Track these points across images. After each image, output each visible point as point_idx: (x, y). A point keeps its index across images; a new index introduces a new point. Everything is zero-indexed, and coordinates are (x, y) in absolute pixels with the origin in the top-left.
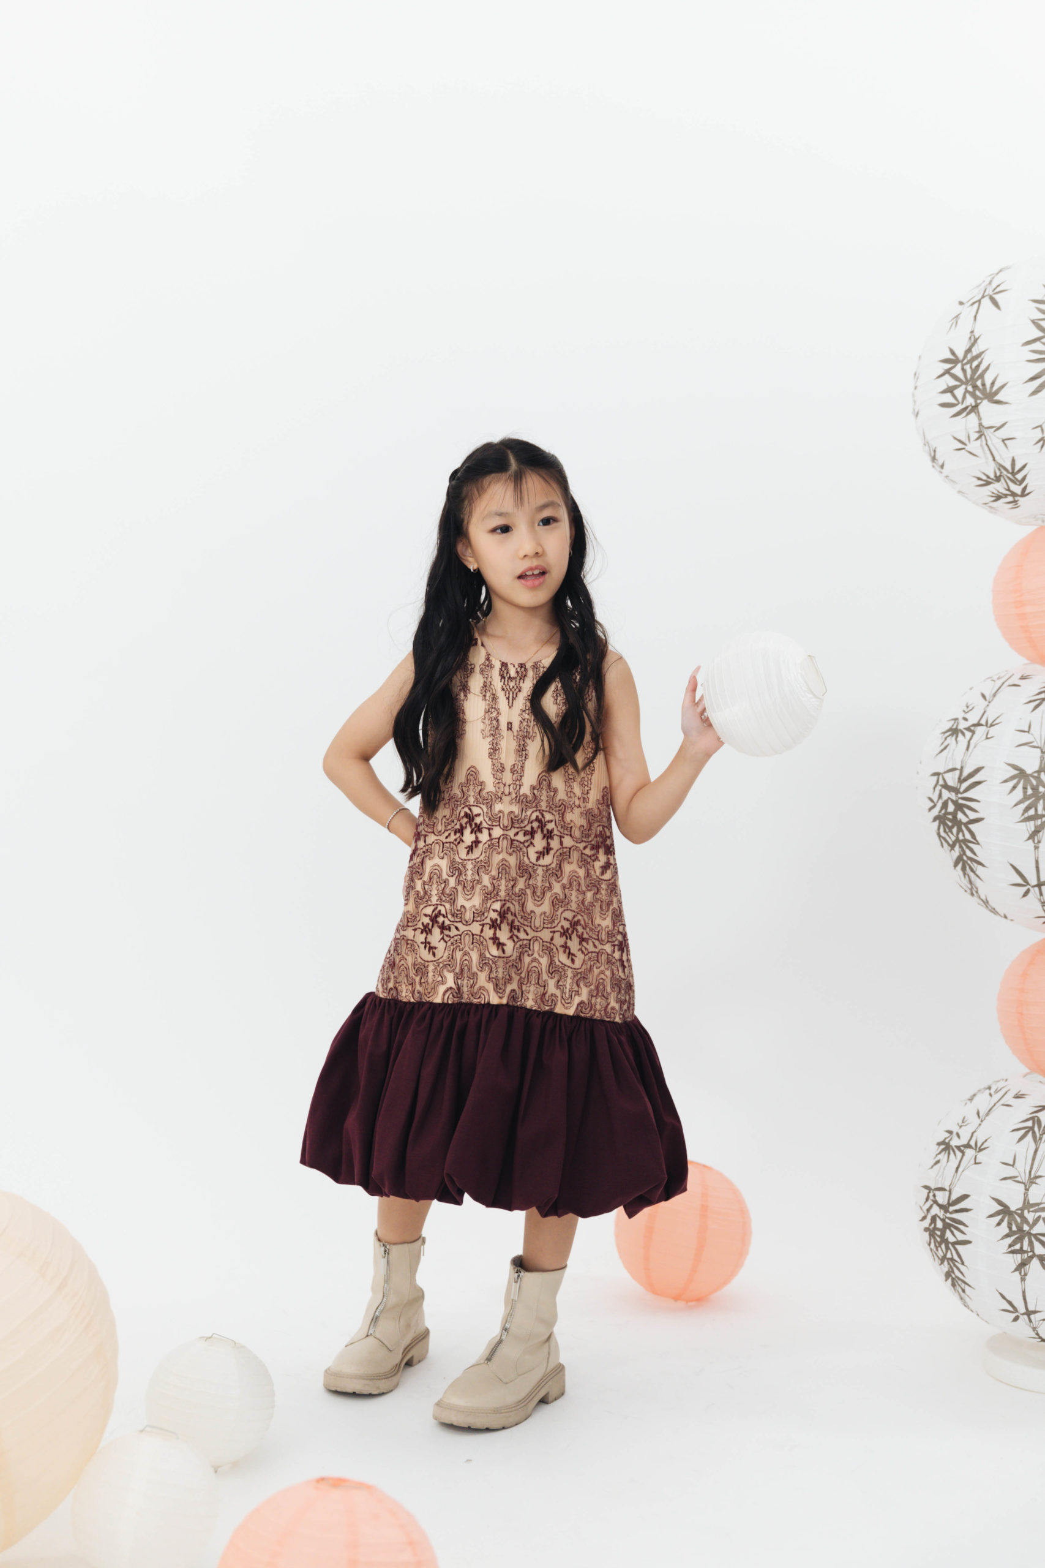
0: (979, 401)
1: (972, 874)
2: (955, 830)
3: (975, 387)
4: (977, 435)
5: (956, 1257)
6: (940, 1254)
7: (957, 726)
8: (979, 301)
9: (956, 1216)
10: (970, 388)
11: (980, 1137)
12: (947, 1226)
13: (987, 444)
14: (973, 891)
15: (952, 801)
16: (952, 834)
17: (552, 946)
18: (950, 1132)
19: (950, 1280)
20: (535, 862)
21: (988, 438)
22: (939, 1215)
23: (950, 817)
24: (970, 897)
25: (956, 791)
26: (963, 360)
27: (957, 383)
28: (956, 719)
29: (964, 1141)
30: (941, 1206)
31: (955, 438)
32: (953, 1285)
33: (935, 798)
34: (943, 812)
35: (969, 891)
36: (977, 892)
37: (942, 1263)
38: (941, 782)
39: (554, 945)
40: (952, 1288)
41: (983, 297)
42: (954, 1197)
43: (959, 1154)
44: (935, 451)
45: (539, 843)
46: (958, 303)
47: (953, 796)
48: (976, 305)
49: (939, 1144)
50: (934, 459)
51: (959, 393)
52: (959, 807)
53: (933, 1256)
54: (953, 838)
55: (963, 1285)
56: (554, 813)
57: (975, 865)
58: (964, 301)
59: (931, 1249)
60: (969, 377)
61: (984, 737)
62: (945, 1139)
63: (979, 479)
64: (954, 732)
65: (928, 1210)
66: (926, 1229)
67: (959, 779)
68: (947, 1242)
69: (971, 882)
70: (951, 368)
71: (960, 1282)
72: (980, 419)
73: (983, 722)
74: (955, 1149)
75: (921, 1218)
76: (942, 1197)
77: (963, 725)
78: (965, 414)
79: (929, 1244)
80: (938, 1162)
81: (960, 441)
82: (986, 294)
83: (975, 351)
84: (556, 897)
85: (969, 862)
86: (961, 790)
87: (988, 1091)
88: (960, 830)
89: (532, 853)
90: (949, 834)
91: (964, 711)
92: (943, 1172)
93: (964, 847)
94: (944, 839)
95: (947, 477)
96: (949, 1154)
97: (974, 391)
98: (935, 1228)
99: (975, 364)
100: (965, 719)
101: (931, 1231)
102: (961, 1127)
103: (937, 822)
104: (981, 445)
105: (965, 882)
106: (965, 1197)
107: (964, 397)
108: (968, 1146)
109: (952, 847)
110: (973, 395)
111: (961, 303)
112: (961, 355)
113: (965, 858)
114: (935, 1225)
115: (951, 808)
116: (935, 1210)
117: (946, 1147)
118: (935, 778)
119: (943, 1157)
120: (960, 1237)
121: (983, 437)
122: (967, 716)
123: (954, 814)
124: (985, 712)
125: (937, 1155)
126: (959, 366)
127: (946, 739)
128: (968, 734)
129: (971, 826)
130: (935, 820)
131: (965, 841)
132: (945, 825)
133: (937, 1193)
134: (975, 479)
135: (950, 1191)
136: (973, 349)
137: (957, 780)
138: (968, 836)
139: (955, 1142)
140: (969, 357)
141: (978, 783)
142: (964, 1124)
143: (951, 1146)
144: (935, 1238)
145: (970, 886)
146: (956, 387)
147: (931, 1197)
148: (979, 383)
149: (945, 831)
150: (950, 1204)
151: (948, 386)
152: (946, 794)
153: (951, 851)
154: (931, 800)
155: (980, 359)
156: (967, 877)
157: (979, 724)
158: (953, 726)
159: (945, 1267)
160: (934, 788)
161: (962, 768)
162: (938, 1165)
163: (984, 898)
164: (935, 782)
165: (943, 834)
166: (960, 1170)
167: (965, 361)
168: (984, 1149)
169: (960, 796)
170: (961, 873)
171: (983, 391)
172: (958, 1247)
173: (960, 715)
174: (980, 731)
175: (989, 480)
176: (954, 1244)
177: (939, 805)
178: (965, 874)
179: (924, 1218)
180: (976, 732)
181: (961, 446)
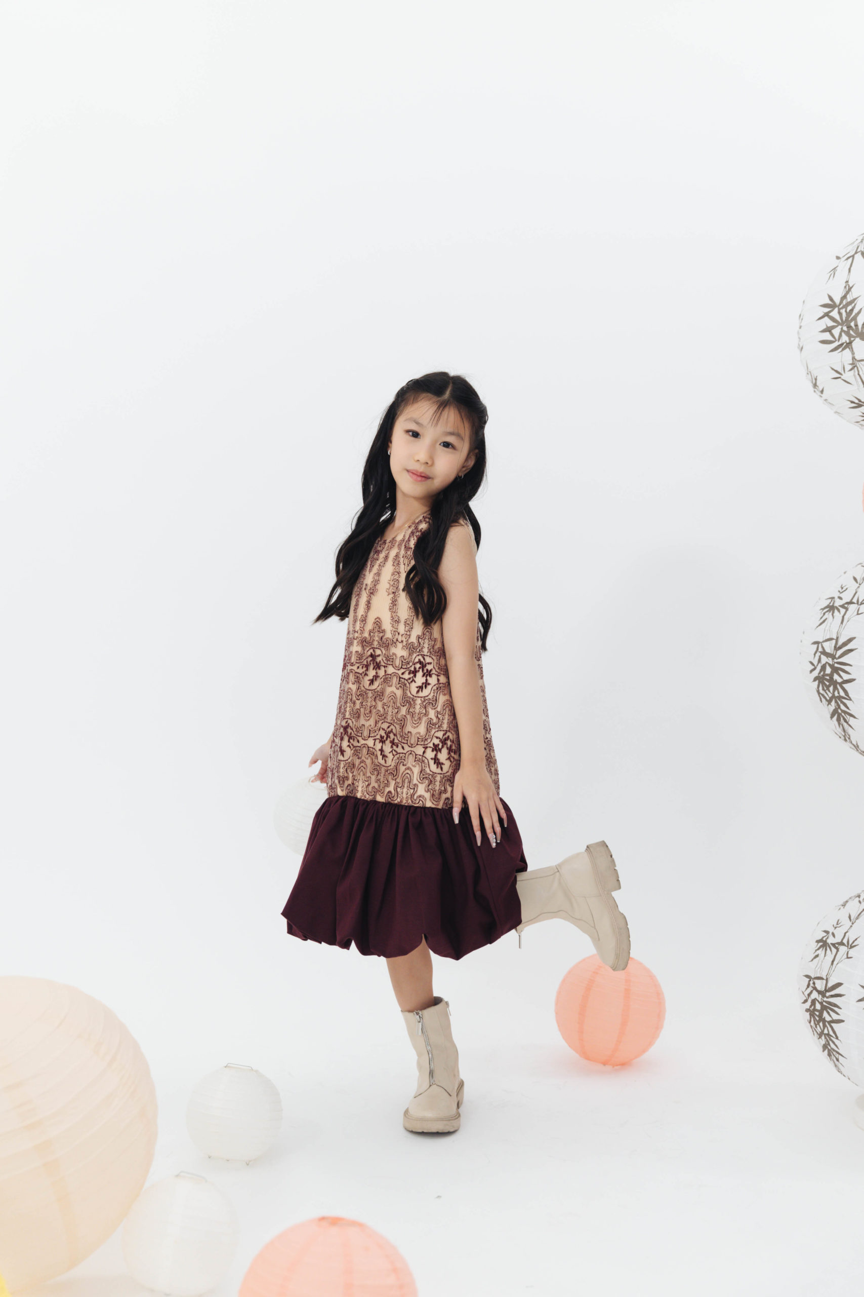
0: (852, 339)
1: (845, 724)
2: (831, 689)
3: (849, 327)
4: (851, 367)
5: (831, 1033)
6: (819, 1030)
7: (833, 604)
8: (853, 256)
9: (831, 1000)
10: (845, 328)
11: (851, 936)
12: (824, 1008)
13: (859, 374)
14: (846, 737)
15: (830, 665)
16: (829, 691)
17: (424, 758)
18: (827, 932)
19: (826, 1051)
20: (415, 695)
21: (860, 369)
22: (818, 999)
23: (828, 678)
24: (844, 742)
25: (832, 656)
26: (840, 305)
27: (835, 324)
28: (833, 598)
29: (838, 939)
30: (819, 992)
31: (833, 369)
32: (829, 1055)
33: (815, 662)
34: (822, 673)
35: (843, 738)
36: (849, 739)
37: (820, 1037)
38: (820, 649)
39: (425, 758)
40: (828, 1057)
41: (856, 253)
42: (830, 985)
43: (834, 950)
44: (816, 379)
45: (420, 679)
46: (835, 257)
47: (830, 661)
48: (850, 259)
49: (818, 942)
50: (815, 385)
51: (836, 332)
52: (835, 670)
53: (813, 1031)
54: (830, 695)
55: (837, 1056)
56: (434, 657)
57: (848, 717)
58: (841, 256)
59: (811, 1026)
60: (844, 319)
61: (856, 613)
62: (823, 937)
63: (852, 402)
64: (831, 608)
65: (809, 995)
66: (807, 1010)
67: (835, 647)
68: (824, 1021)
69: (844, 730)
70: (830, 312)
71: (834, 1053)
72: (853, 353)
73: (855, 600)
74: (831, 946)
75: (803, 1001)
76: (820, 985)
77: (838, 603)
78: (840, 349)
79: (810, 1022)
80: (817, 956)
81: (837, 372)
82: (859, 250)
83: (849, 298)
84: (430, 721)
85: (843, 714)
86: (837, 656)
87: (857, 899)
88: (835, 688)
89: (414, 688)
90: (827, 691)
91: (839, 591)
92: (821, 964)
93: (839, 702)
94: (823, 695)
95: (826, 400)
96: (826, 950)
97: (849, 330)
98: (815, 1010)
99: (849, 308)
100: (840, 598)
101: (811, 1012)
102: (836, 928)
103: (817, 682)
104: (854, 375)
105: (840, 730)
106: (839, 985)
107: (840, 335)
108: (842, 943)
109: (829, 702)
110: (848, 334)
111: (838, 258)
112: (837, 301)
113: (840, 711)
114: (815, 1007)
115: (828, 670)
116: (815, 995)
117: (823, 944)
118: (816, 646)
119: (821, 952)
120: (835, 1017)
121: (856, 368)
122: (841, 595)
123: (831, 675)
124: (856, 592)
125: (816, 950)
126: (836, 310)
127: (824, 614)
128: (843, 611)
129: (845, 686)
130: (815, 680)
131: (840, 697)
132: (824, 684)
133: (816, 981)
134: (849, 403)
135: (827, 980)
136: (848, 296)
137: (833, 648)
138: (842, 694)
139: (831, 940)
140: (844, 302)
141: (851, 651)
142: (838, 926)
143: (828, 943)
144: (814, 1017)
145: (843, 734)
146: (833, 327)
147: (812, 985)
148: (852, 324)
149: (823, 689)
150: (827, 990)
151: (827, 326)
152: (824, 659)
153: (828, 705)
154: (812, 663)
155: (853, 305)
156: (841, 726)
157: (851, 603)
158: (830, 603)
159: (823, 1041)
160: (815, 654)
161: (837, 638)
162: (817, 959)
163: (855, 744)
164: (815, 650)
165: (821, 691)
166: (835, 963)
167: (841, 306)
168: (855, 946)
169: (835, 661)
170: (836, 723)
171: (856, 331)
172: (833, 1025)
173: (836, 595)
174: (852, 608)
175: (860, 403)
176: (830, 1022)
177: (819, 668)
178: (839, 724)
179: (805, 1001)
180: (849, 609)
181: (838, 375)
